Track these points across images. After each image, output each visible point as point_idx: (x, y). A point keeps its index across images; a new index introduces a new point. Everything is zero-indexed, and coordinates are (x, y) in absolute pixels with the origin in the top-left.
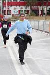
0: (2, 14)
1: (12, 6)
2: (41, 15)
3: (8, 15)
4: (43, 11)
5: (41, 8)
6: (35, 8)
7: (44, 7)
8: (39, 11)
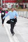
0: (2, 7)
1: (7, 3)
2: (25, 8)
3: (5, 8)
4: (26, 6)
5: (24, 4)
6: (21, 4)
7: (26, 3)
8: (23, 5)
